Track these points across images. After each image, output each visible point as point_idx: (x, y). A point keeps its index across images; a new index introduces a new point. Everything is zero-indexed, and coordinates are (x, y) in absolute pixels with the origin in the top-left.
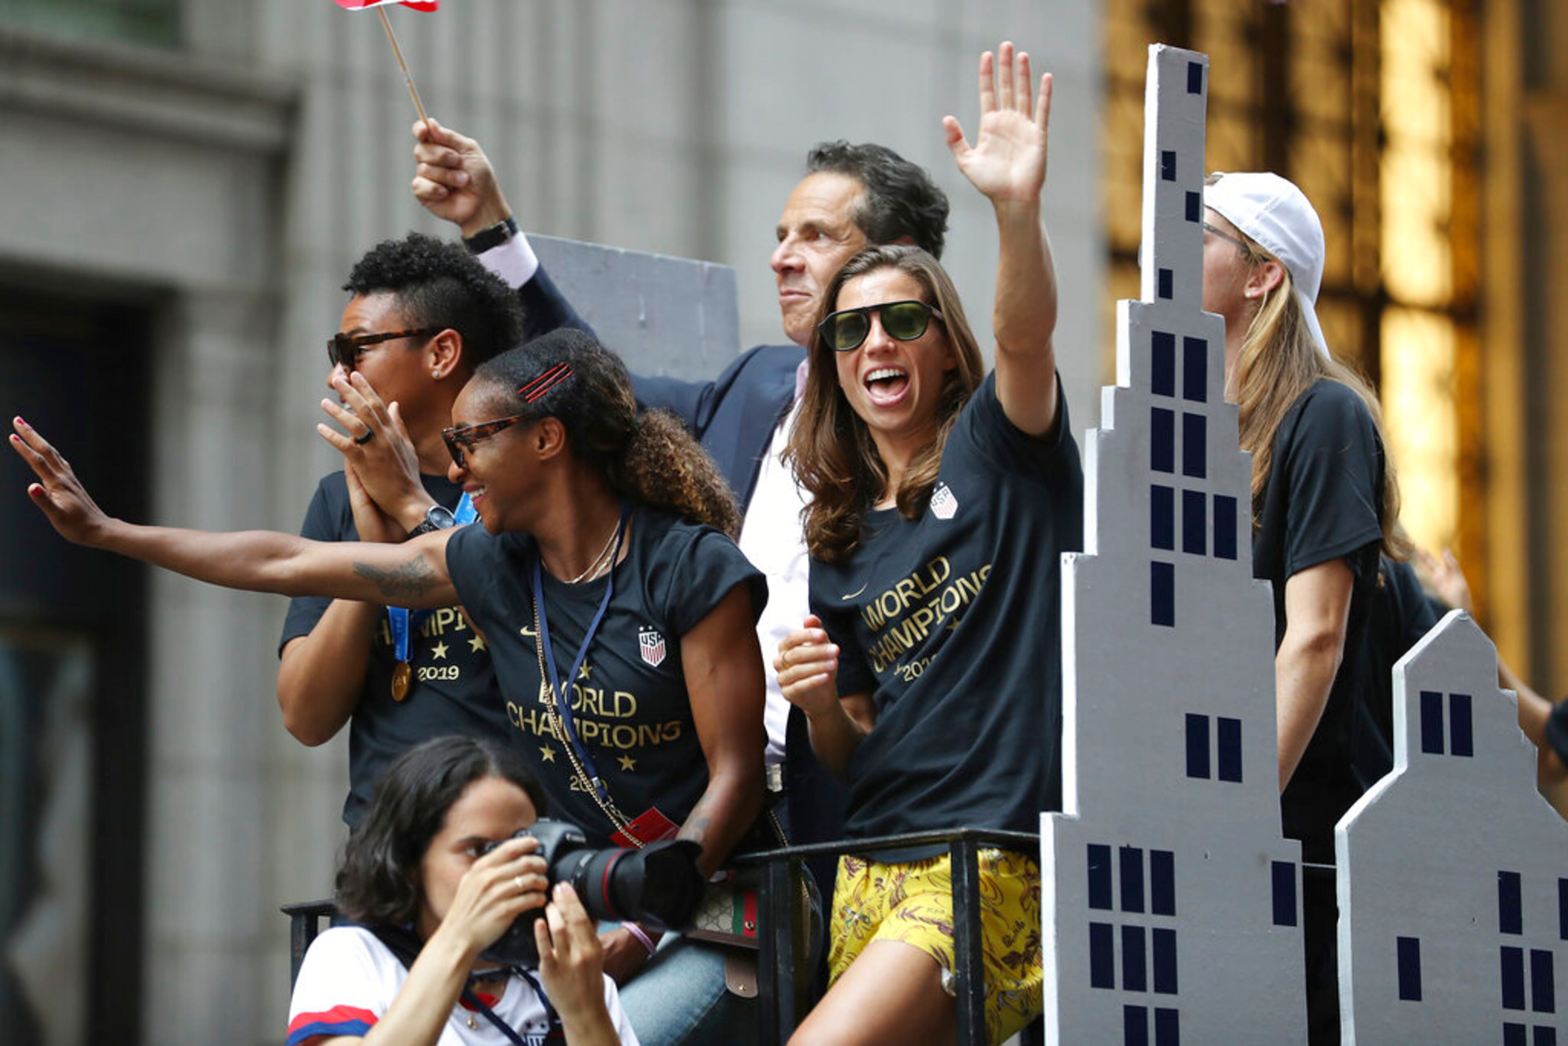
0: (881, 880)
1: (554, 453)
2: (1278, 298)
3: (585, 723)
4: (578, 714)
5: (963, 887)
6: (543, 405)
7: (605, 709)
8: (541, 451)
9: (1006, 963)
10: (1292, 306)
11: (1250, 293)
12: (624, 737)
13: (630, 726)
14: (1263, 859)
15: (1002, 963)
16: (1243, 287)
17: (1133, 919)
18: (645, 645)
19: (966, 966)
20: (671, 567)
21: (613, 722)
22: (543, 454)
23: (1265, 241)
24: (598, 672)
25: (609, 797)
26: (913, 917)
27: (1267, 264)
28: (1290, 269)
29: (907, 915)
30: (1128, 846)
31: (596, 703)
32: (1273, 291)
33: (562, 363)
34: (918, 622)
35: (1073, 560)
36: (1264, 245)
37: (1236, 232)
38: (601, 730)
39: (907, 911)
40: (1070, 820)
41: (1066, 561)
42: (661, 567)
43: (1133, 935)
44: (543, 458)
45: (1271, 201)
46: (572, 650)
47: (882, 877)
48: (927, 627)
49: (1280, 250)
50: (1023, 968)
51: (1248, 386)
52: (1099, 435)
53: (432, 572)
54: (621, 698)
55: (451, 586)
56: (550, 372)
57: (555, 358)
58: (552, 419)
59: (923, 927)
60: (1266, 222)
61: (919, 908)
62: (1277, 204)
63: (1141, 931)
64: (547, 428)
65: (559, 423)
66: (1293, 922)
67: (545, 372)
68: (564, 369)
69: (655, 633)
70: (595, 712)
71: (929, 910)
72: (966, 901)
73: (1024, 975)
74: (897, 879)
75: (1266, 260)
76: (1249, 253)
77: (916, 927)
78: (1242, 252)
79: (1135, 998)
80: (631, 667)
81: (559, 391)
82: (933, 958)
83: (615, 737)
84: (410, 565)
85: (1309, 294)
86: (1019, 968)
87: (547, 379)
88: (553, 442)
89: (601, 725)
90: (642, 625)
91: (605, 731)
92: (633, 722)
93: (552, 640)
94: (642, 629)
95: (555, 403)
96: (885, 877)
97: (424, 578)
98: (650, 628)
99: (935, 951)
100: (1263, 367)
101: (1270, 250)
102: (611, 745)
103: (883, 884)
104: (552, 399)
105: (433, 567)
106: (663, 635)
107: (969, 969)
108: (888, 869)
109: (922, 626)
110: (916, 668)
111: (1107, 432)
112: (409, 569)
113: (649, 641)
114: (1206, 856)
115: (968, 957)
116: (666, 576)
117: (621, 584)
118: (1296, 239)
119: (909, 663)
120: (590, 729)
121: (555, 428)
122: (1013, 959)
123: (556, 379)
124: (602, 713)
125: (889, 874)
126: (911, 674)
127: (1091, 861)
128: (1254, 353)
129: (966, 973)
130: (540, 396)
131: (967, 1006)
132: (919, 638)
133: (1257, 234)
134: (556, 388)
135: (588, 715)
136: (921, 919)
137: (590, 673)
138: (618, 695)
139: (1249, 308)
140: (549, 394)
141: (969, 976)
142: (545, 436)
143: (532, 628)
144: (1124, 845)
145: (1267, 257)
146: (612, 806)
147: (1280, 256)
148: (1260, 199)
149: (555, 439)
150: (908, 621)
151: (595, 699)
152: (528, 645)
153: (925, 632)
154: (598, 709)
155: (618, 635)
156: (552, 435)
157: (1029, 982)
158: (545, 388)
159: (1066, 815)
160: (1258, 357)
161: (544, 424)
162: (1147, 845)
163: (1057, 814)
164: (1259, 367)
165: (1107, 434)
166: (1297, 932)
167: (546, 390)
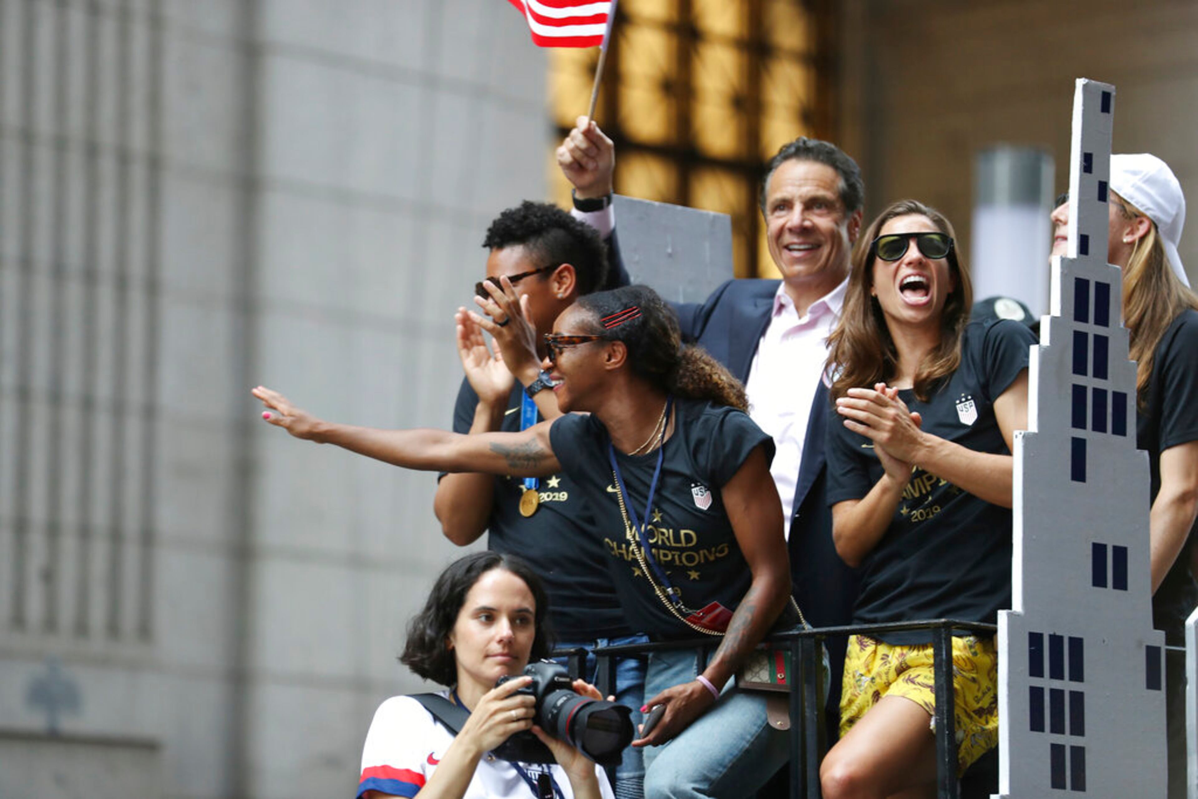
0: (888, 656)
1: (617, 366)
2: (1147, 243)
3: (662, 552)
4: (655, 545)
5: (942, 660)
6: (616, 332)
7: (675, 542)
8: (608, 363)
9: (976, 714)
10: (1158, 248)
11: (1126, 239)
12: (690, 559)
13: (691, 551)
14: (1140, 644)
15: (972, 714)
16: (1121, 235)
17: (1057, 684)
18: (697, 496)
19: (943, 714)
20: (707, 441)
21: (682, 550)
22: (609, 365)
23: (1137, 203)
24: (666, 517)
25: (680, 601)
26: (913, 682)
27: (1138, 219)
28: (1156, 222)
29: (910, 680)
30: (1055, 633)
31: (668, 538)
32: (1142, 239)
33: (634, 307)
34: (925, 480)
35: (1021, 436)
36: (1137, 206)
37: (1117, 197)
38: (673, 555)
39: (911, 677)
40: (1018, 615)
41: (1016, 436)
42: (700, 442)
43: (1057, 695)
44: (608, 368)
45: (1143, 174)
46: (643, 501)
47: (888, 654)
48: (931, 485)
49: (1148, 209)
50: (987, 718)
51: (1131, 307)
52: (1040, 349)
53: (542, 449)
54: (686, 534)
55: (555, 459)
56: (626, 311)
57: (631, 302)
58: (619, 342)
59: (920, 689)
60: (1139, 189)
61: (919, 675)
62: (1147, 177)
63: (1062, 692)
64: (615, 348)
65: (624, 346)
66: (1158, 687)
67: (622, 311)
68: (636, 311)
69: (702, 487)
70: (668, 544)
71: (925, 677)
72: (944, 669)
73: (987, 722)
74: (899, 656)
75: (1136, 216)
76: (1125, 210)
77: (915, 689)
78: (1121, 211)
79: (1058, 739)
80: (689, 512)
81: (629, 326)
82: (925, 709)
83: (684, 559)
84: (527, 444)
85: (1173, 241)
86: (984, 717)
87: (623, 316)
88: (617, 359)
89: (673, 553)
90: (694, 483)
91: (676, 557)
92: (695, 549)
93: (629, 495)
94: (693, 485)
95: (625, 333)
96: (891, 654)
97: (537, 453)
98: (699, 484)
99: (926, 704)
100: (1140, 293)
101: (1142, 209)
102: (681, 565)
103: (889, 659)
104: (623, 329)
105: (541, 446)
106: (708, 489)
107: (945, 716)
108: (893, 649)
109: (928, 484)
110: (921, 514)
111: (1045, 347)
112: (527, 447)
113: (700, 493)
114: (1104, 641)
115: (945, 708)
116: (705, 447)
117: (669, 453)
118: (1161, 200)
119: (917, 509)
120: (665, 555)
121: (621, 349)
122: (980, 712)
123: (630, 316)
124: (673, 545)
125: (894, 653)
126: (917, 517)
127: (1031, 645)
128: (1134, 282)
129: (943, 719)
130: (616, 327)
131: (944, 741)
132: (924, 492)
133: (1132, 198)
134: (627, 322)
135: (664, 547)
136: (919, 684)
137: (661, 517)
138: (683, 532)
139: (1126, 250)
140: (622, 326)
141: (945, 721)
142: (612, 353)
143: (614, 487)
144: (1052, 633)
145: (1137, 214)
146: (683, 607)
147: (1149, 213)
148: (1135, 173)
149: (619, 357)
150: (919, 480)
151: (667, 535)
152: (613, 497)
153: (929, 488)
154: (669, 542)
155: (677, 491)
156: (617, 353)
157: (990, 726)
158: (619, 321)
159: (1015, 612)
160: (1136, 285)
161: (614, 345)
162: (1066, 634)
163: (1009, 611)
164: (1137, 294)
165: (1045, 349)
166: (1162, 694)
167: (621, 323)
